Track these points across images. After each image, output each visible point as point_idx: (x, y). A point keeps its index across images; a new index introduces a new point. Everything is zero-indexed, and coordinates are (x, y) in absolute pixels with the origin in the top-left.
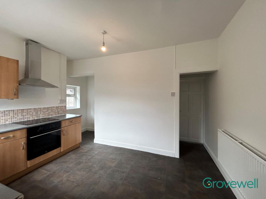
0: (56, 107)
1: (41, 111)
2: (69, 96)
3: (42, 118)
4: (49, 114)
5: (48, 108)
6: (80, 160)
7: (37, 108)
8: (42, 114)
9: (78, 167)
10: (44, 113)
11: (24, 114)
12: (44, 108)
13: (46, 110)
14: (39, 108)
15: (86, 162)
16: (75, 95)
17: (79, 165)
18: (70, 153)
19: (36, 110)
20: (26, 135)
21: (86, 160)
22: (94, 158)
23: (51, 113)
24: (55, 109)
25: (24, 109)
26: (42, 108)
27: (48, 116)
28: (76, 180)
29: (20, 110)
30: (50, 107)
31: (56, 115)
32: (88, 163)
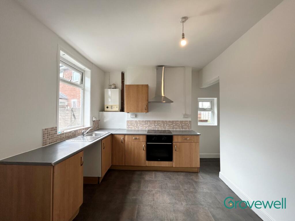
0: (180, 121)
1: (167, 123)
2: (204, 110)
3: (168, 130)
4: (174, 127)
5: (173, 122)
6: (181, 186)
7: (164, 120)
8: (168, 127)
9: (171, 191)
10: (170, 125)
11: (156, 124)
12: (170, 121)
13: (171, 123)
14: (166, 121)
15: (182, 192)
16: (211, 109)
17: (174, 190)
18: (183, 174)
19: (163, 122)
20: (146, 140)
21: (185, 190)
22: (194, 195)
23: (175, 127)
24: (179, 123)
25: (155, 121)
26: (168, 121)
27: (172, 129)
28: (156, 201)
29: (153, 121)
30: (175, 121)
31: (180, 129)
32: (183, 195)
